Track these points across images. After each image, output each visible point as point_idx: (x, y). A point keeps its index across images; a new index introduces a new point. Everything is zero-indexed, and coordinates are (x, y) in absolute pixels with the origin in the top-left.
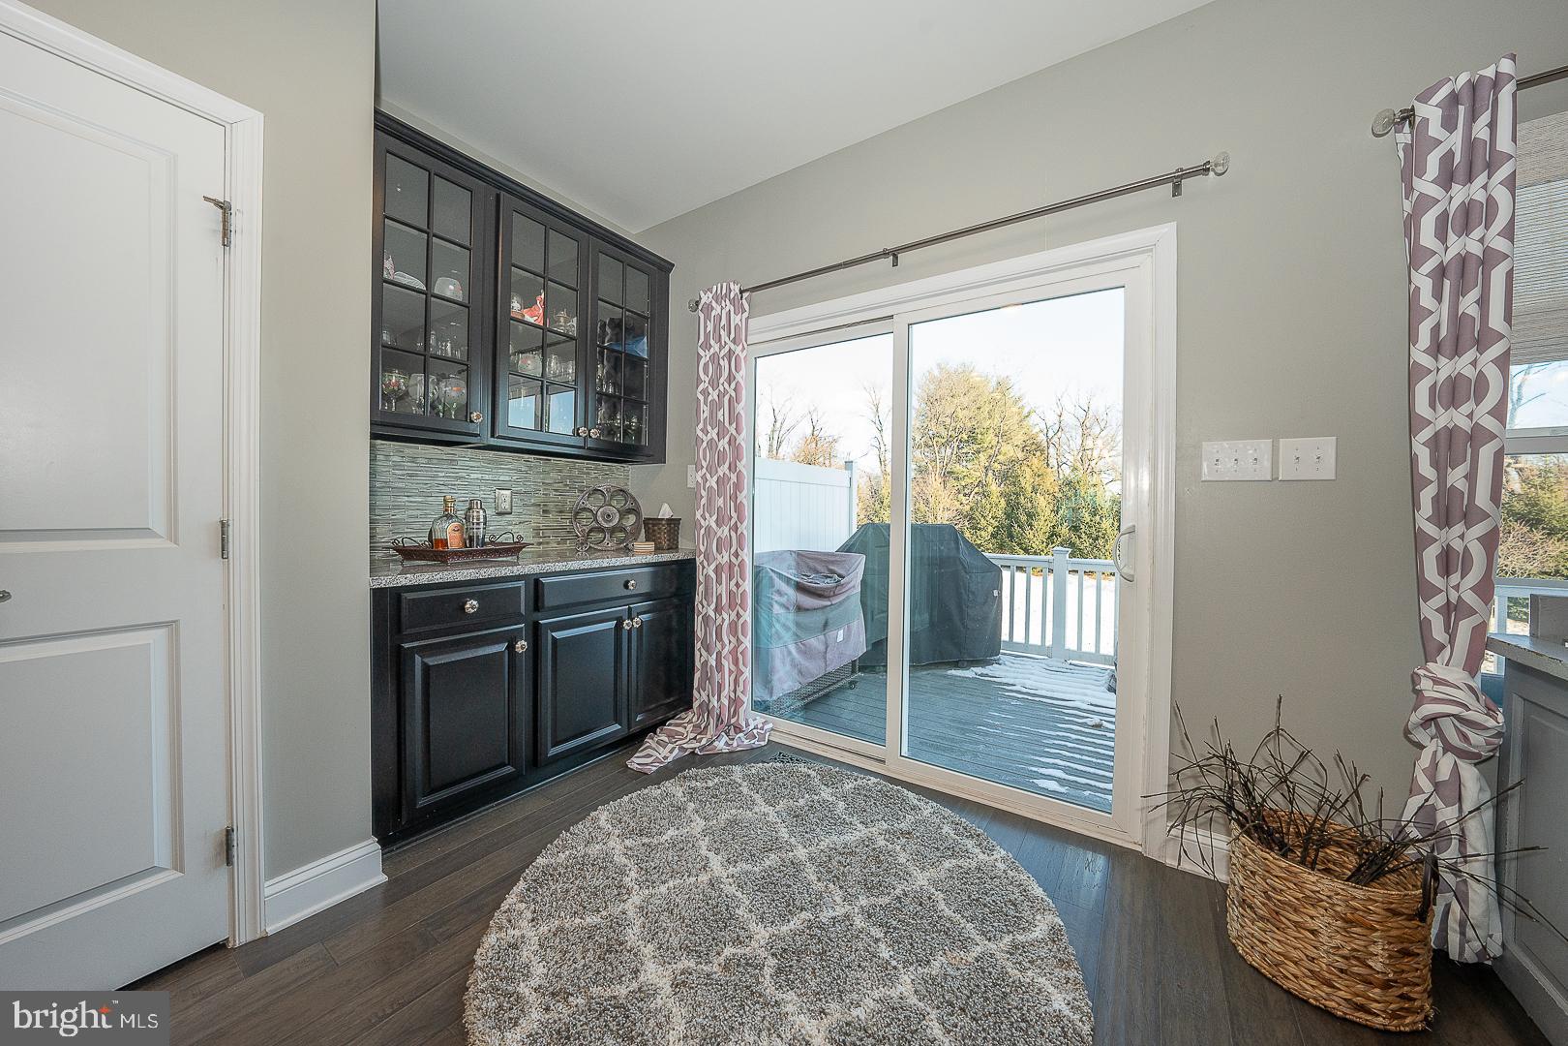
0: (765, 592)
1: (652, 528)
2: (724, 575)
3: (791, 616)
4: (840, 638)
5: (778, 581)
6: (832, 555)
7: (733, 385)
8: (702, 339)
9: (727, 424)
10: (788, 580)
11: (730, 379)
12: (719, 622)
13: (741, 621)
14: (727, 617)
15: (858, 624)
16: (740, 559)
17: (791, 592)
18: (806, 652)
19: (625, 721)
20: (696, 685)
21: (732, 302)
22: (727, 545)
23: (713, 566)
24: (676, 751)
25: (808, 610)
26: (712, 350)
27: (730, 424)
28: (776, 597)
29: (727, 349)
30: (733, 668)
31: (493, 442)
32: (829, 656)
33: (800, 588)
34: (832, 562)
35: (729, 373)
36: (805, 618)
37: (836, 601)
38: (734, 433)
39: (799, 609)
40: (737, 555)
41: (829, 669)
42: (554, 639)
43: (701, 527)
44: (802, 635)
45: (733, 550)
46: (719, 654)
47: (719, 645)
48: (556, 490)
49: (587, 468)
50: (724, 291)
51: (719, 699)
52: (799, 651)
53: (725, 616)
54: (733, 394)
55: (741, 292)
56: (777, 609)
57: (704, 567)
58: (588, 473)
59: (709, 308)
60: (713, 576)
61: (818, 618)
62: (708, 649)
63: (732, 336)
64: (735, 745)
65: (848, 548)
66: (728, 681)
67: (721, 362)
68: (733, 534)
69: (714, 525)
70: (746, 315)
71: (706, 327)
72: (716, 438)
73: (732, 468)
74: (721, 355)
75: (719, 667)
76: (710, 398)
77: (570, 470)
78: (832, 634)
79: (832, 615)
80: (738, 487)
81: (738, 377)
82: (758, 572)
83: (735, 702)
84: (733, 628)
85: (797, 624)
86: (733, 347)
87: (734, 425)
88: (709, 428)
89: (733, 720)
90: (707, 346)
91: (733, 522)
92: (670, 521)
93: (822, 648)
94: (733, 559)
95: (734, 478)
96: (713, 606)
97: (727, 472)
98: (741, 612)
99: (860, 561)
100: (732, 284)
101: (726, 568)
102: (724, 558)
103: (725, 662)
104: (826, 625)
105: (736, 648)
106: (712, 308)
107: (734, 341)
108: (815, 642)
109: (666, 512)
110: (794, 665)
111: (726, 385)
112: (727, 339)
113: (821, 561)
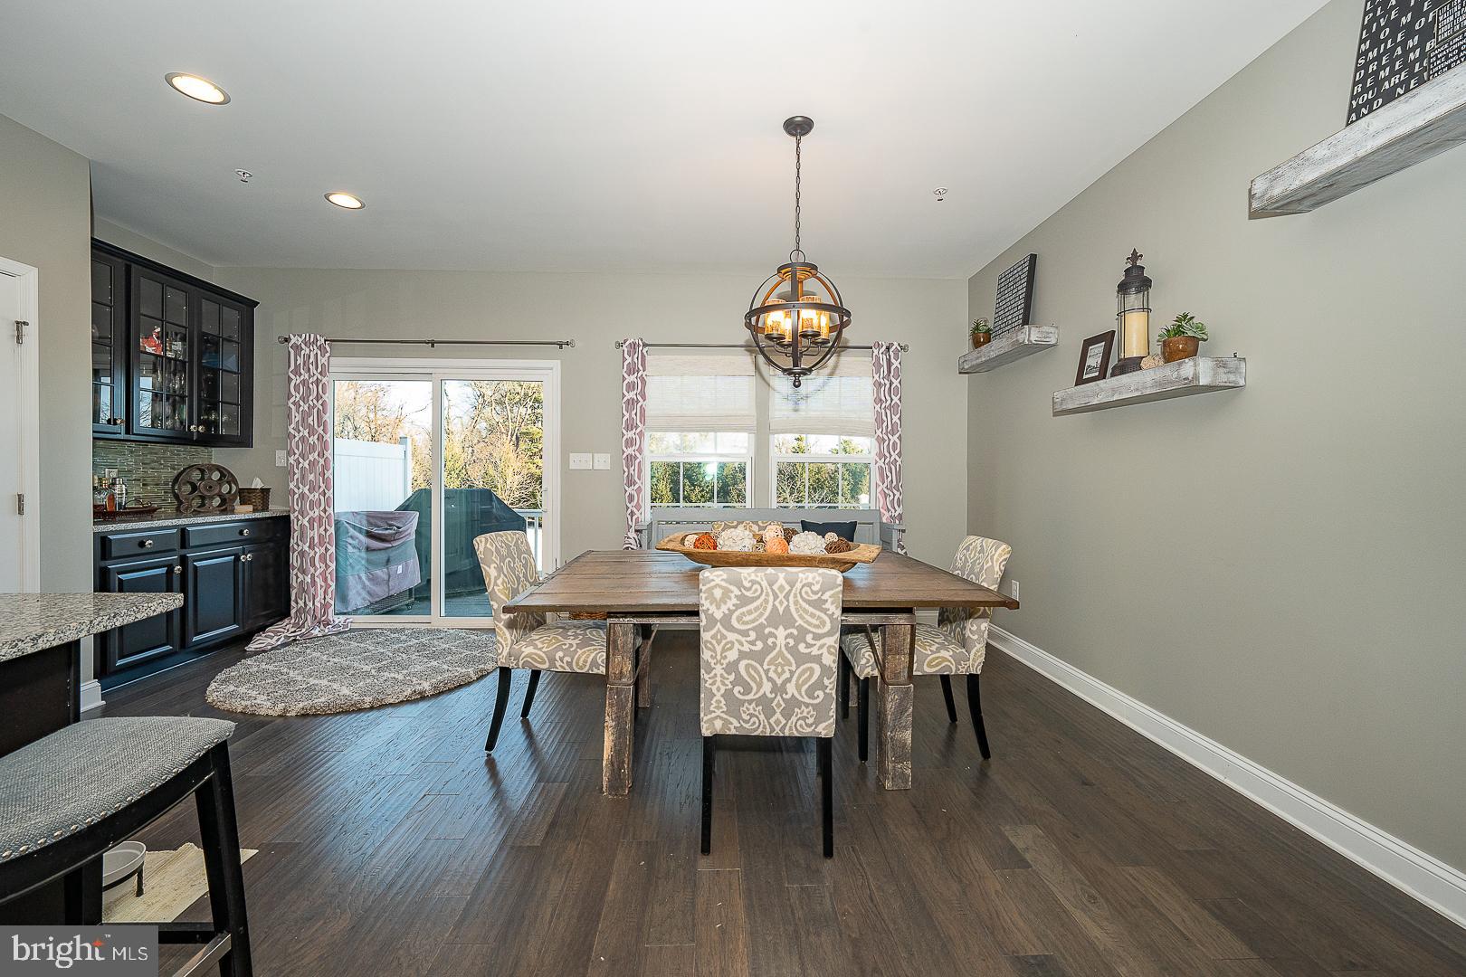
0: (343, 538)
1: (245, 496)
2: (315, 524)
3: (363, 554)
4: (400, 571)
5: (352, 531)
6: (391, 513)
7: (320, 402)
8: (292, 367)
9: (316, 426)
10: (360, 530)
11: (318, 398)
12: (312, 554)
13: (329, 553)
14: (319, 551)
15: (414, 562)
16: (327, 514)
17: (362, 538)
18: (373, 579)
19: (241, 623)
20: (293, 598)
21: (320, 348)
22: (318, 506)
23: (307, 519)
24: (283, 638)
25: (374, 550)
26: (302, 377)
27: (319, 427)
28: (350, 541)
29: (315, 378)
30: (323, 584)
31: (127, 437)
32: (391, 583)
33: (370, 535)
34: (391, 519)
35: (317, 392)
36: (374, 556)
37: (395, 544)
38: (322, 432)
39: (368, 549)
40: (325, 511)
41: (391, 593)
42: (195, 567)
43: (295, 493)
44: (370, 568)
45: (322, 508)
46: (313, 575)
47: (312, 570)
48: (153, 469)
49: (177, 450)
50: (312, 340)
51: (314, 604)
52: (369, 580)
53: (317, 550)
54: (321, 408)
55: (325, 341)
56: (350, 549)
57: (298, 520)
58: (179, 455)
59: (297, 348)
60: (307, 525)
61: (382, 556)
62: (304, 572)
63: (319, 370)
64: (327, 631)
65: (405, 507)
66: (320, 592)
67: (311, 386)
68: (322, 498)
69: (307, 492)
70: (328, 355)
71: (296, 360)
72: (307, 435)
73: (321, 455)
74: (311, 381)
75: (314, 583)
76: (301, 409)
77: (164, 453)
78: (393, 568)
79: (393, 554)
80: (325, 467)
81: (325, 397)
82: (337, 523)
83: (325, 606)
84: (323, 559)
85: (368, 561)
86: (320, 377)
87: (322, 428)
88: (301, 428)
89: (323, 618)
90: (297, 372)
91: (321, 490)
92: (262, 490)
93: (386, 577)
94: (322, 514)
95: (322, 461)
96: (308, 544)
97: (317, 458)
98: (329, 547)
99: (415, 517)
100: (318, 336)
101: (317, 520)
102: (316, 513)
103: (317, 579)
104: (388, 561)
105: (325, 571)
106: (302, 349)
107: (321, 374)
108: (381, 573)
109: (257, 484)
110: (364, 587)
111: (315, 402)
112: (315, 372)
113: (382, 518)
